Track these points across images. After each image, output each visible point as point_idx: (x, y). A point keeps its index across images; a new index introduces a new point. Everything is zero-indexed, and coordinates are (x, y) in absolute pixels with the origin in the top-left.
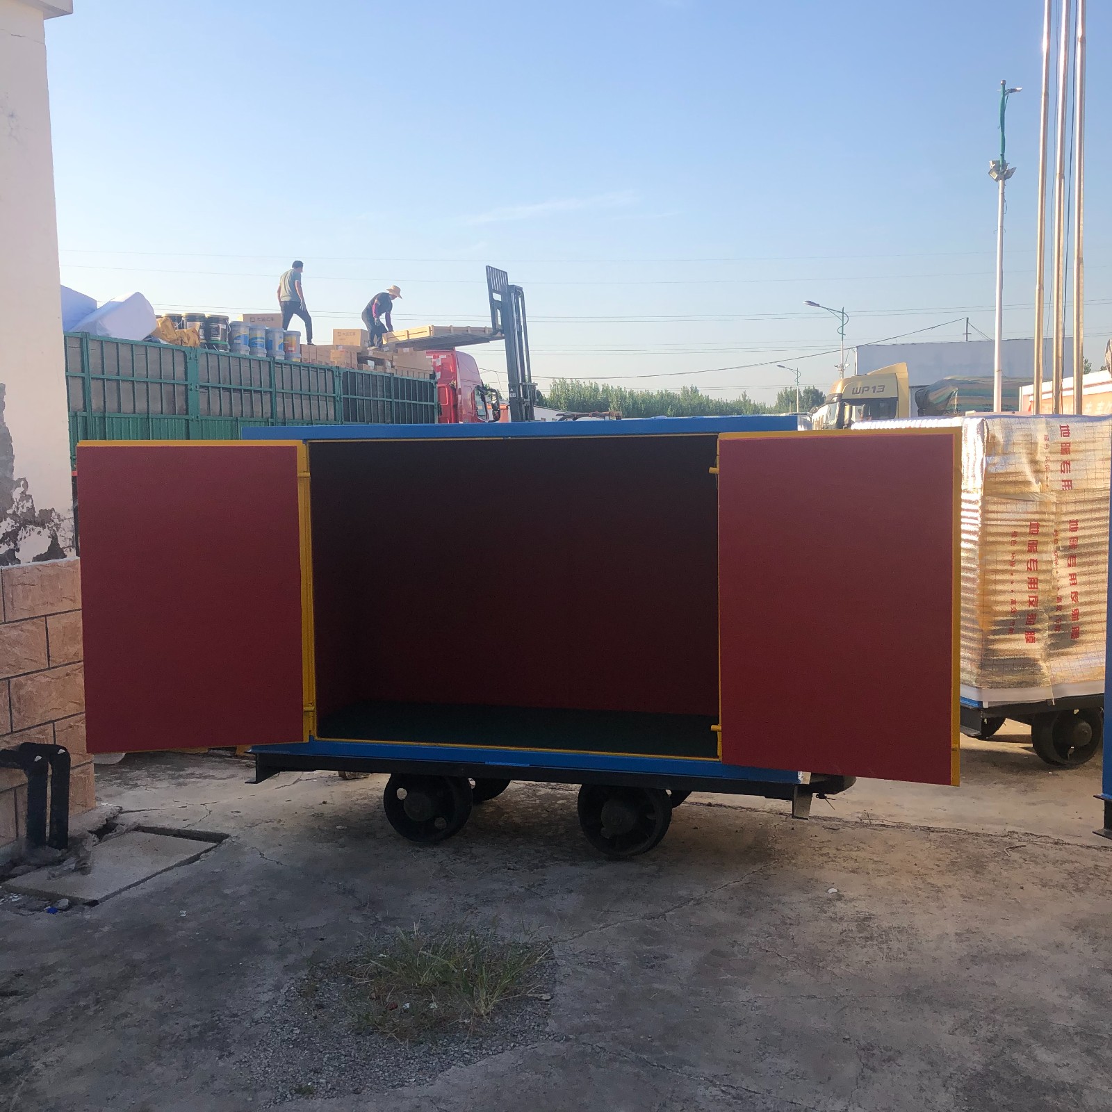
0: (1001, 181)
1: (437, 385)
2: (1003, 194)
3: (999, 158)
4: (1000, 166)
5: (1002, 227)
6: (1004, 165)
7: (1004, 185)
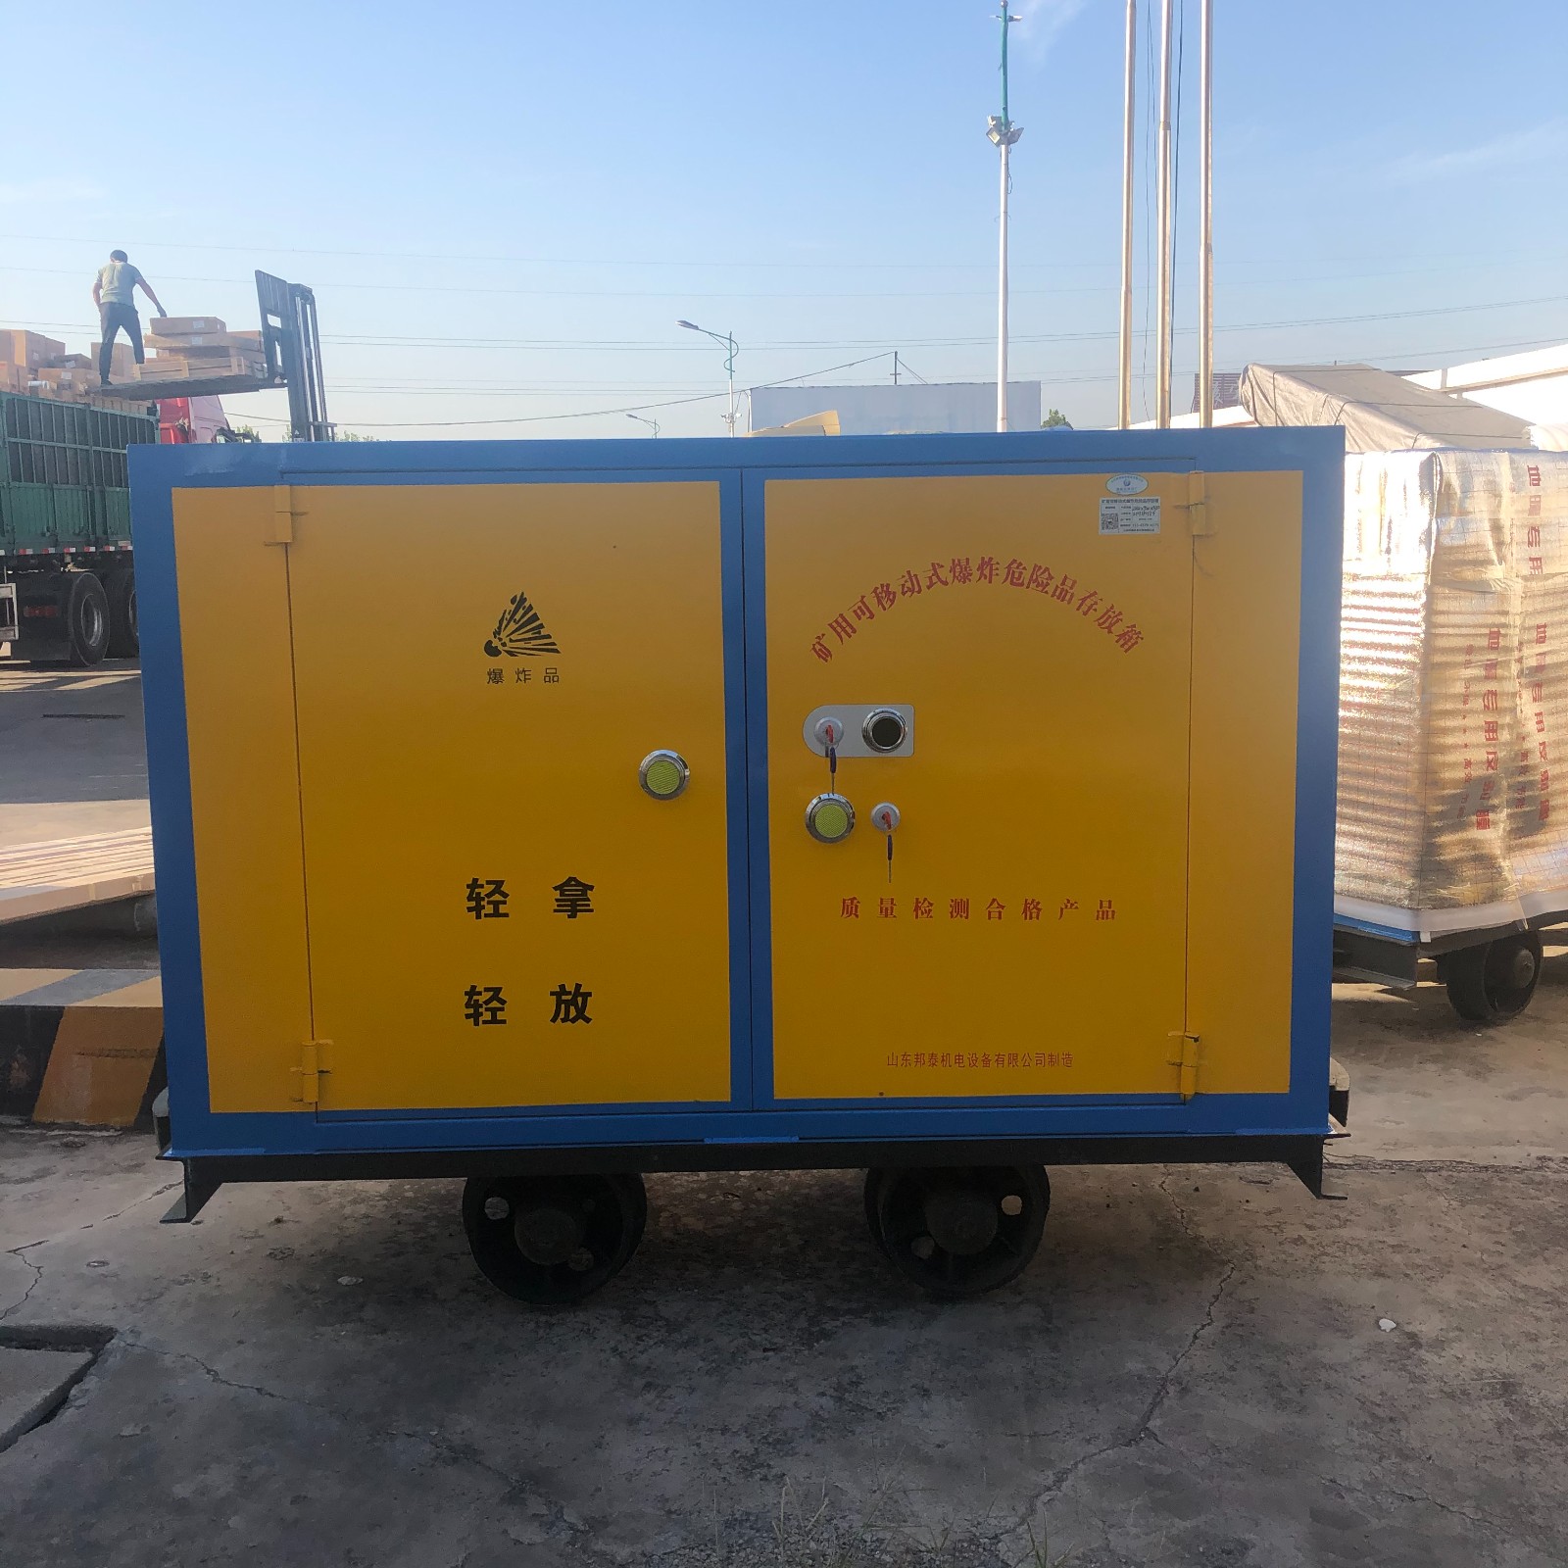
0: (1003, 147)
1: (161, 425)
2: (1007, 164)
3: (1001, 114)
4: (1002, 124)
5: (1006, 212)
6: (1008, 124)
7: (1008, 153)
